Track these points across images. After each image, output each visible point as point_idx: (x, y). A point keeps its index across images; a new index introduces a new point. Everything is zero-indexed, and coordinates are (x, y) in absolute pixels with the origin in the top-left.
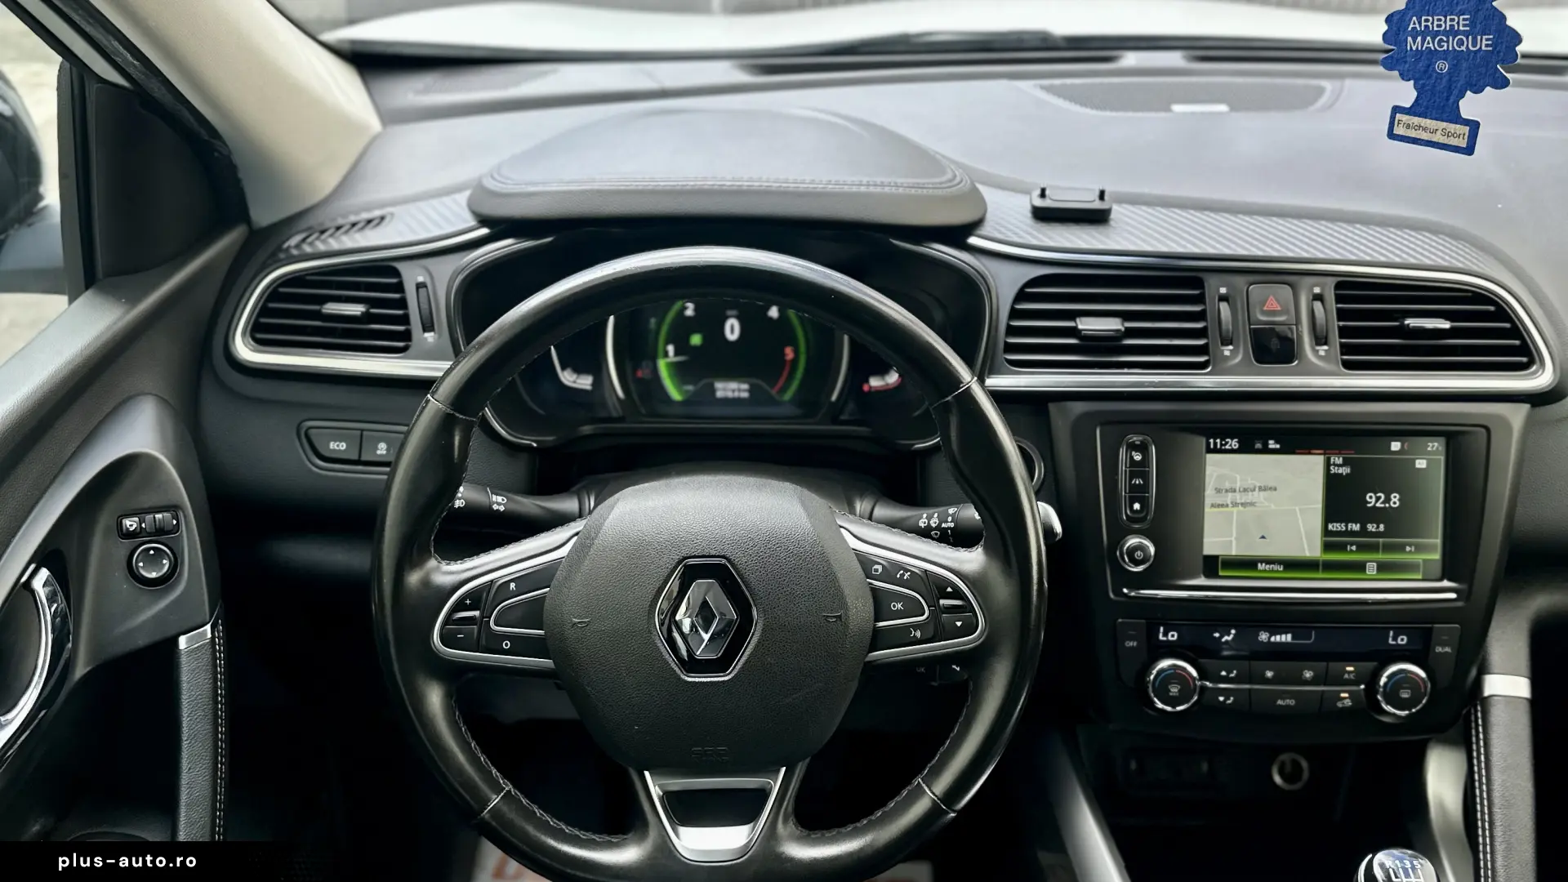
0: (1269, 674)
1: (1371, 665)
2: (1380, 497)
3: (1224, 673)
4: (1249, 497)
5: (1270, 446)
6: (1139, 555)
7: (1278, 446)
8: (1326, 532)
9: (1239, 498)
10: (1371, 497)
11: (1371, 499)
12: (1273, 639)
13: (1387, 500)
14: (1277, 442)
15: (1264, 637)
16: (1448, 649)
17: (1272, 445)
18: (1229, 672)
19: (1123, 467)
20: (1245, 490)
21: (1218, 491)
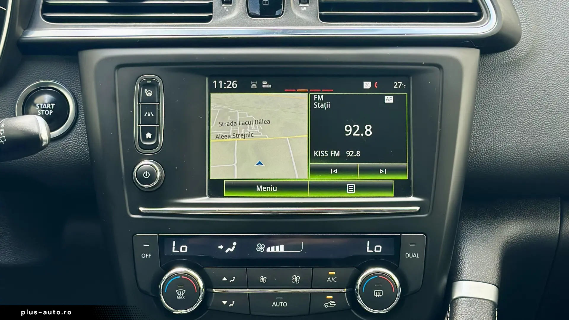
0: (263, 279)
1: (350, 270)
2: (356, 127)
3: (225, 279)
4: (248, 129)
5: (264, 86)
6: (146, 175)
7: (270, 86)
8: (312, 158)
9: (240, 130)
10: (348, 128)
11: (348, 129)
12: (268, 250)
13: (362, 130)
14: (269, 83)
15: (260, 248)
16: (415, 256)
17: (265, 85)
18: (229, 279)
19: (136, 103)
20: (244, 123)
21: (222, 124)
